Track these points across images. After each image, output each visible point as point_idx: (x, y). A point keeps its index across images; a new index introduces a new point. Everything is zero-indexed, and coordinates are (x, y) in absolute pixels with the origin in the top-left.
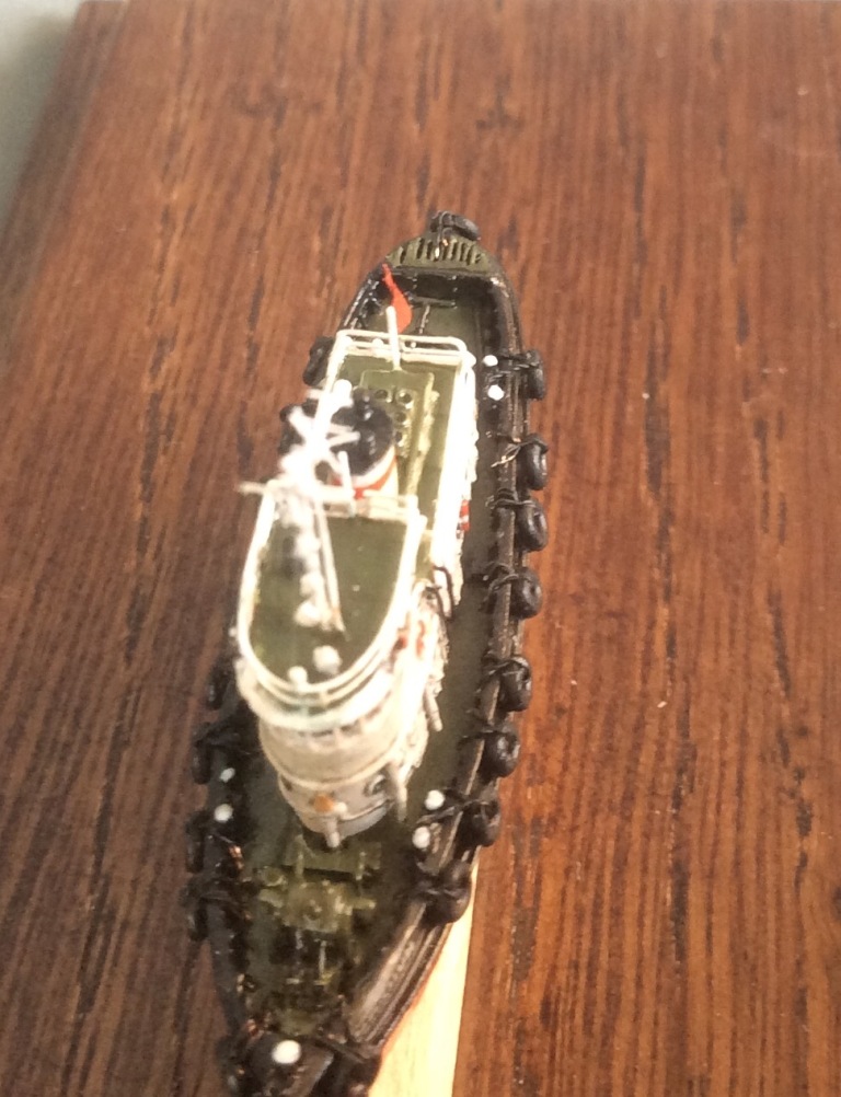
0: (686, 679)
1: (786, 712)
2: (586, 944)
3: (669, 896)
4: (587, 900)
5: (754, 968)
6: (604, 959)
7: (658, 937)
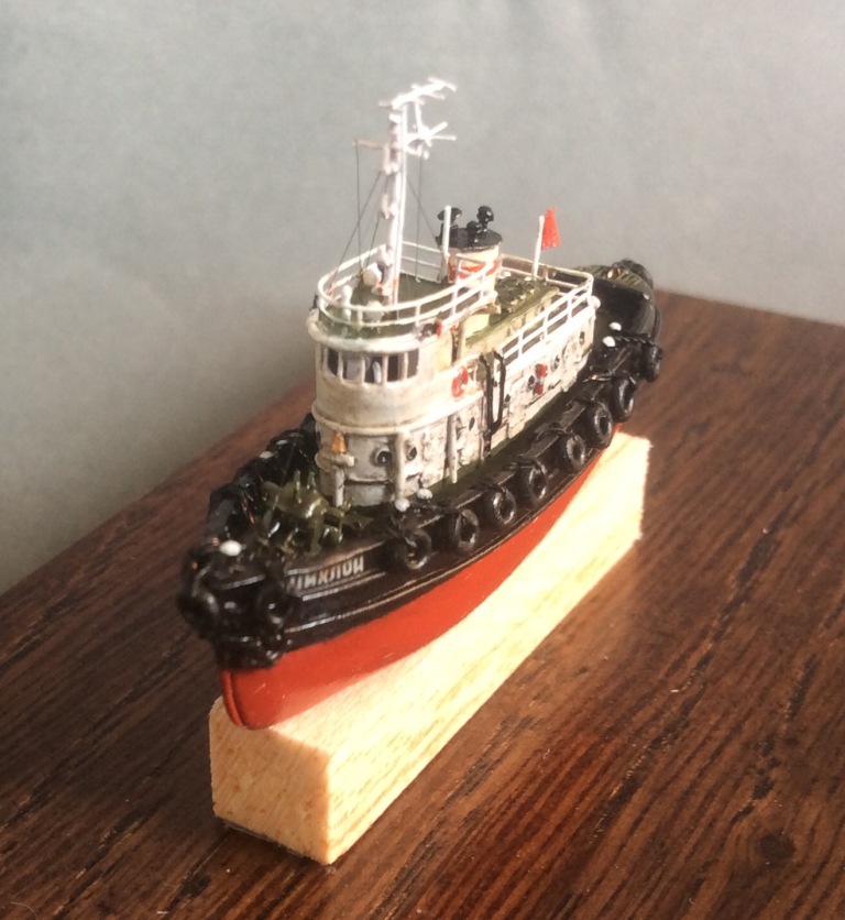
0: (705, 684)
1: (784, 727)
2: (528, 793)
3: (615, 792)
4: (544, 772)
5: (665, 854)
6: (538, 807)
7: (591, 810)
